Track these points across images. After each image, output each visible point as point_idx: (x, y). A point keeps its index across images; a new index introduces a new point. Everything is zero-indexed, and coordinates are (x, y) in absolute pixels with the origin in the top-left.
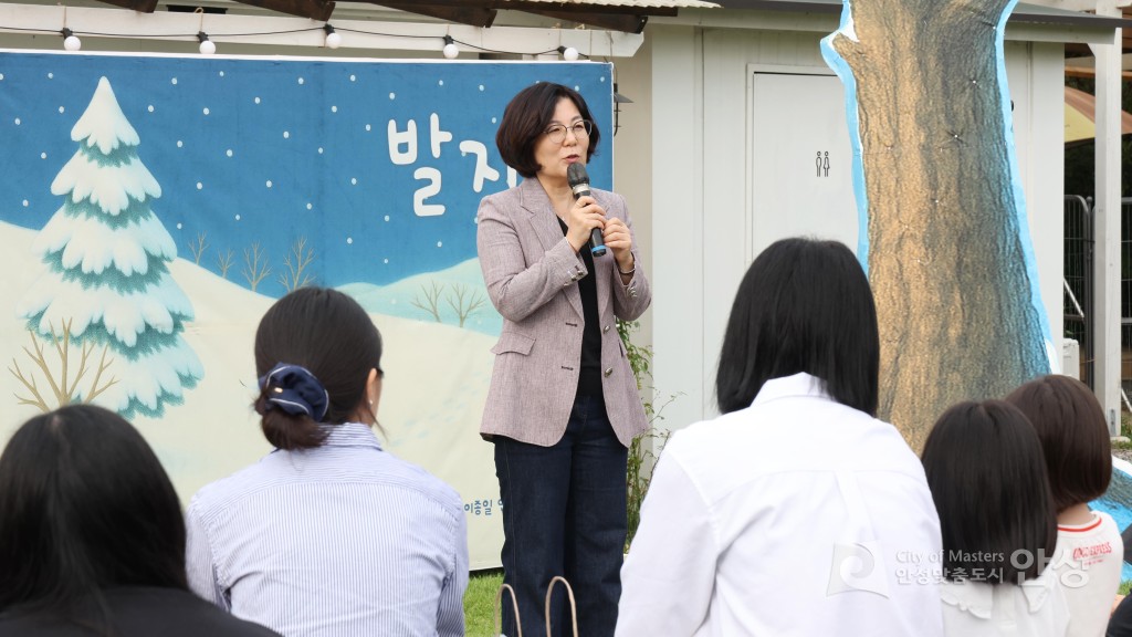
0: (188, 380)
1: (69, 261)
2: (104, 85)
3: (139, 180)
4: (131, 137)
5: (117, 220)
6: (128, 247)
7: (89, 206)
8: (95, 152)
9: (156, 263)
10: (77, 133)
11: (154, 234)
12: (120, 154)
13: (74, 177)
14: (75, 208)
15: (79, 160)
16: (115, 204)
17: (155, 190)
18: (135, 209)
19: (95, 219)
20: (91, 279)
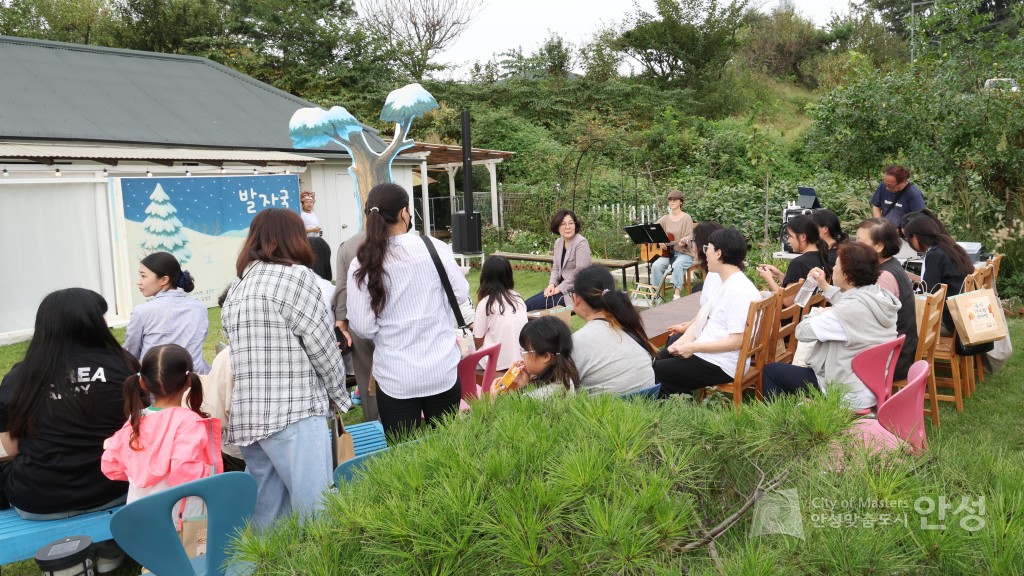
0: (188, 257)
1: (152, 230)
2: (159, 185)
3: (171, 208)
4: (167, 198)
5: (165, 219)
6: (169, 225)
7: (157, 216)
8: (157, 202)
9: (177, 229)
10: (151, 198)
11: (176, 221)
12: (164, 202)
13: (151, 209)
14: (152, 216)
15: (153, 204)
16: (164, 215)
17: (175, 210)
18: (170, 216)
19: (159, 219)
20: (159, 234)
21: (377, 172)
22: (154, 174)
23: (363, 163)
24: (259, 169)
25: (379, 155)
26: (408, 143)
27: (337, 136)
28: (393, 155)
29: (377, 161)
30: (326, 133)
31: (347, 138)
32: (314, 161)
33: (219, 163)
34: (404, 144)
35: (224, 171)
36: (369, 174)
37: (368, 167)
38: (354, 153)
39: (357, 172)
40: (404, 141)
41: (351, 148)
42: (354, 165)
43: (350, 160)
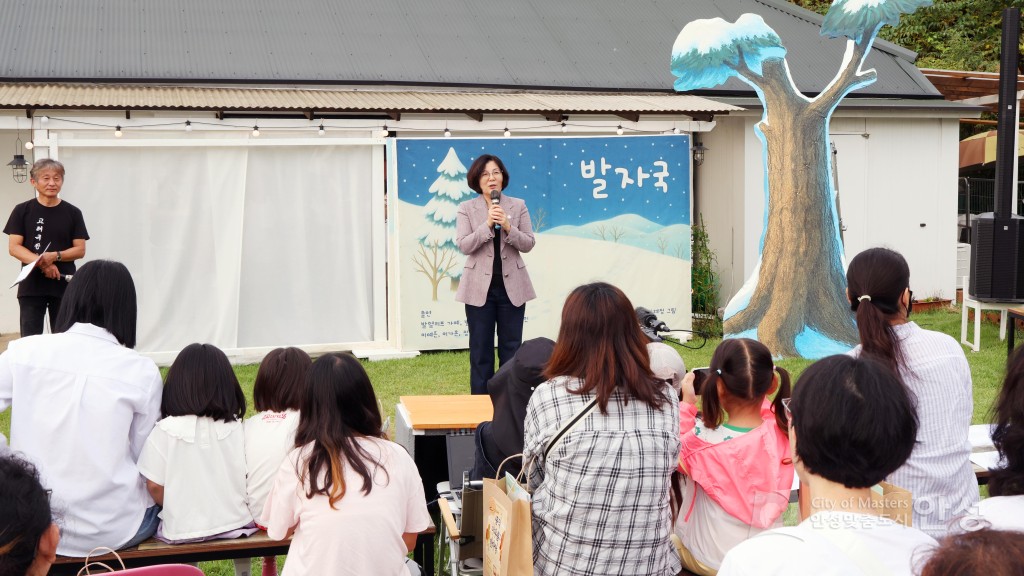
1: (436, 218)
2: (452, 151)
7: (446, 197)
8: (448, 176)
10: (440, 169)
12: (458, 177)
13: (438, 186)
14: (439, 198)
15: (441, 179)
16: (457, 195)
19: (448, 202)
20: (446, 224)
21: (804, 132)
22: (454, 133)
23: (781, 117)
24: (628, 125)
25: (811, 100)
26: (865, 77)
27: (742, 68)
28: (835, 100)
29: (806, 113)
30: (726, 63)
31: (758, 70)
32: (727, 112)
33: (560, 116)
34: (858, 80)
35: (565, 129)
36: (789, 135)
37: (789, 123)
38: (768, 99)
39: (768, 132)
40: (859, 73)
41: (763, 88)
42: (765, 120)
43: (760, 108)
